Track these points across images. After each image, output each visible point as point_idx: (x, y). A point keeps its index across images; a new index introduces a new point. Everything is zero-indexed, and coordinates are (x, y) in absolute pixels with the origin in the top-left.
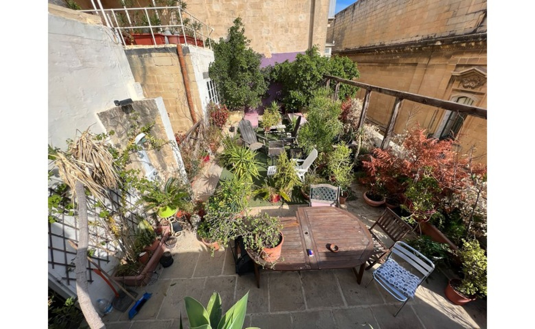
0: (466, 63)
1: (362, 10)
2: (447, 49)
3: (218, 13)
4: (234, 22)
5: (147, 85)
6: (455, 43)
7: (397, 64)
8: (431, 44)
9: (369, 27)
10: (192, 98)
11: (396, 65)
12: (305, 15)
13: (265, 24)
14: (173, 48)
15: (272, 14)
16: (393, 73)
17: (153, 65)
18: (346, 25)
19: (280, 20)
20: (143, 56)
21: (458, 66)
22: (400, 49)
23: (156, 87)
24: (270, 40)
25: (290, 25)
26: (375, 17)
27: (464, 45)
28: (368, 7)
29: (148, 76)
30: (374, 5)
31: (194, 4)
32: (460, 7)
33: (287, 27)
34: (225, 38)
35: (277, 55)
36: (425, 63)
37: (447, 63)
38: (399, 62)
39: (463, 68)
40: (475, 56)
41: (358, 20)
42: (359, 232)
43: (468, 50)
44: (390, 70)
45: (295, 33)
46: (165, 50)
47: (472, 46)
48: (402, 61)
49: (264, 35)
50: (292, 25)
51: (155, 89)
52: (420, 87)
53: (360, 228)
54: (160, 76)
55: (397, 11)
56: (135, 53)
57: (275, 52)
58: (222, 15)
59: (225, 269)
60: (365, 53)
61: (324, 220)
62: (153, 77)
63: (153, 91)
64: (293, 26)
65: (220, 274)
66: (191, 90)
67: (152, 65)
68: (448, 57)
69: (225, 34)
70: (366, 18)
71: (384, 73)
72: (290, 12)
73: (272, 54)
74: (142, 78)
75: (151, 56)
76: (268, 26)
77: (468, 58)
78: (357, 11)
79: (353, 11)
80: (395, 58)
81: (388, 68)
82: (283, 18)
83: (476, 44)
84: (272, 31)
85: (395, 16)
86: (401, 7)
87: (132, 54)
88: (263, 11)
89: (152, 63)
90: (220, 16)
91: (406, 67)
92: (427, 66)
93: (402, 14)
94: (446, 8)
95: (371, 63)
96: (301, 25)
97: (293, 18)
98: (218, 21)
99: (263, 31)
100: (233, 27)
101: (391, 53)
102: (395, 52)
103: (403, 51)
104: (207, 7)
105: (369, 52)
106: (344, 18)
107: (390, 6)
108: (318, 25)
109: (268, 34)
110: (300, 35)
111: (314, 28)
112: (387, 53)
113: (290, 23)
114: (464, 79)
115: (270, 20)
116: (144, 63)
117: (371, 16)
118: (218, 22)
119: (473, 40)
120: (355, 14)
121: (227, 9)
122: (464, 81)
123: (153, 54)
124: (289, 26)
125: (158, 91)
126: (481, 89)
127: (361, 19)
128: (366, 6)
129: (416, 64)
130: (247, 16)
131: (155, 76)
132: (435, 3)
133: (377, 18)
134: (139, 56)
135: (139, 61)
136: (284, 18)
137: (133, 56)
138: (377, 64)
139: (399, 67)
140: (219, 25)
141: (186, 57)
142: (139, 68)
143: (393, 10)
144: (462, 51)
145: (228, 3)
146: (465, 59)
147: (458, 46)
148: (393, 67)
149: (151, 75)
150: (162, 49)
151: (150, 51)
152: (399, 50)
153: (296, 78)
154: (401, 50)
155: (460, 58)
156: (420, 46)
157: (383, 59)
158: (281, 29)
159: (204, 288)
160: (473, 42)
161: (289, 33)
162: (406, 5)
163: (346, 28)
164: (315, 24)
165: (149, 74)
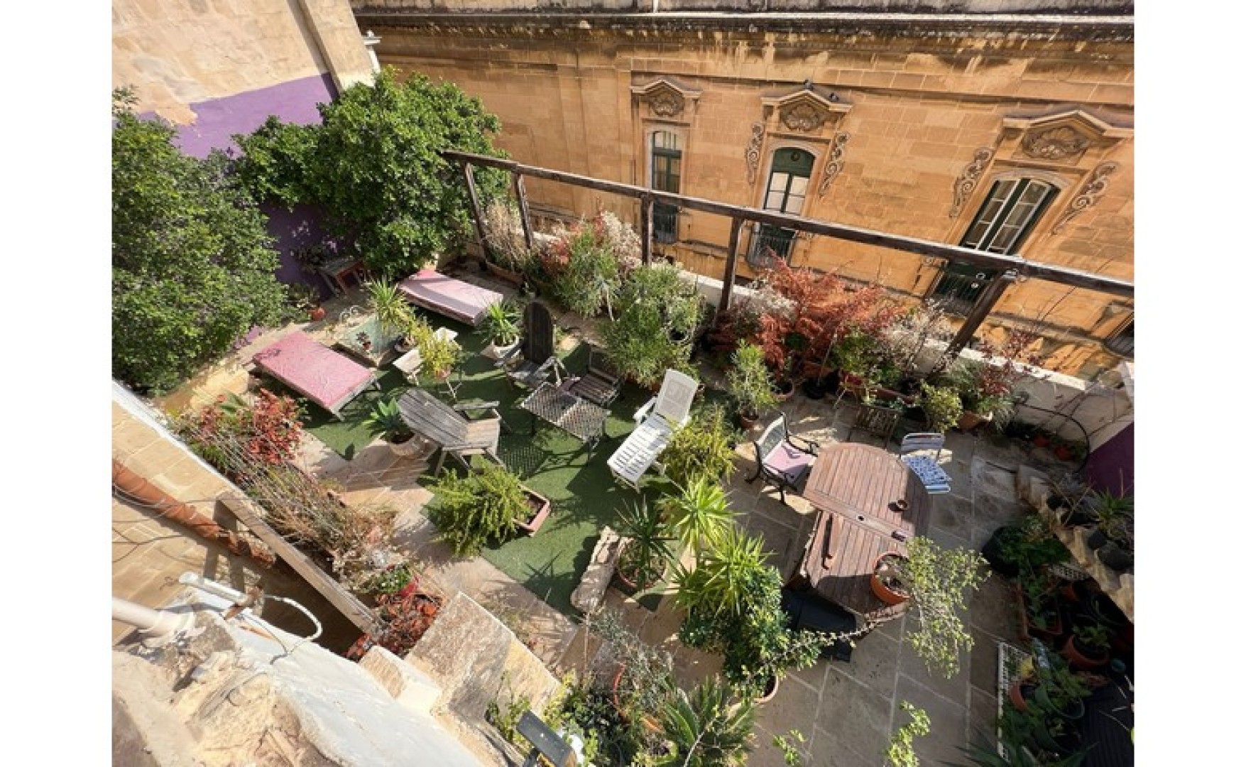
0: (648, 70)
2: (602, 37)
6: (615, 28)
11: (507, 67)
21: (635, 75)
22: (501, 29)
36: (572, 65)
37: (613, 67)
38: (511, 60)
39: (645, 79)
40: (654, 56)
43: (640, 44)
44: (496, 79)
47: (646, 38)
48: (515, 56)
52: (583, 117)
59: (809, 682)
65: (817, 695)
68: (610, 55)
73: (194, 107)
77: (645, 59)
80: (497, 49)
81: (487, 73)
91: (532, 72)
92: (576, 71)
95: (433, 57)
103: (510, 33)
105: (412, 27)
112: (467, 34)
114: (652, 99)
119: (640, 25)
122: (655, 103)
126: (682, 116)
129: (553, 67)
138: (452, 62)
139: (516, 72)
144: (631, 45)
146: (640, 62)
147: (621, 34)
148: (501, 72)
152: (499, 30)
154: (505, 31)
155: (633, 58)
156: (548, 26)
157: (462, 49)
159: (835, 738)
160: (642, 29)
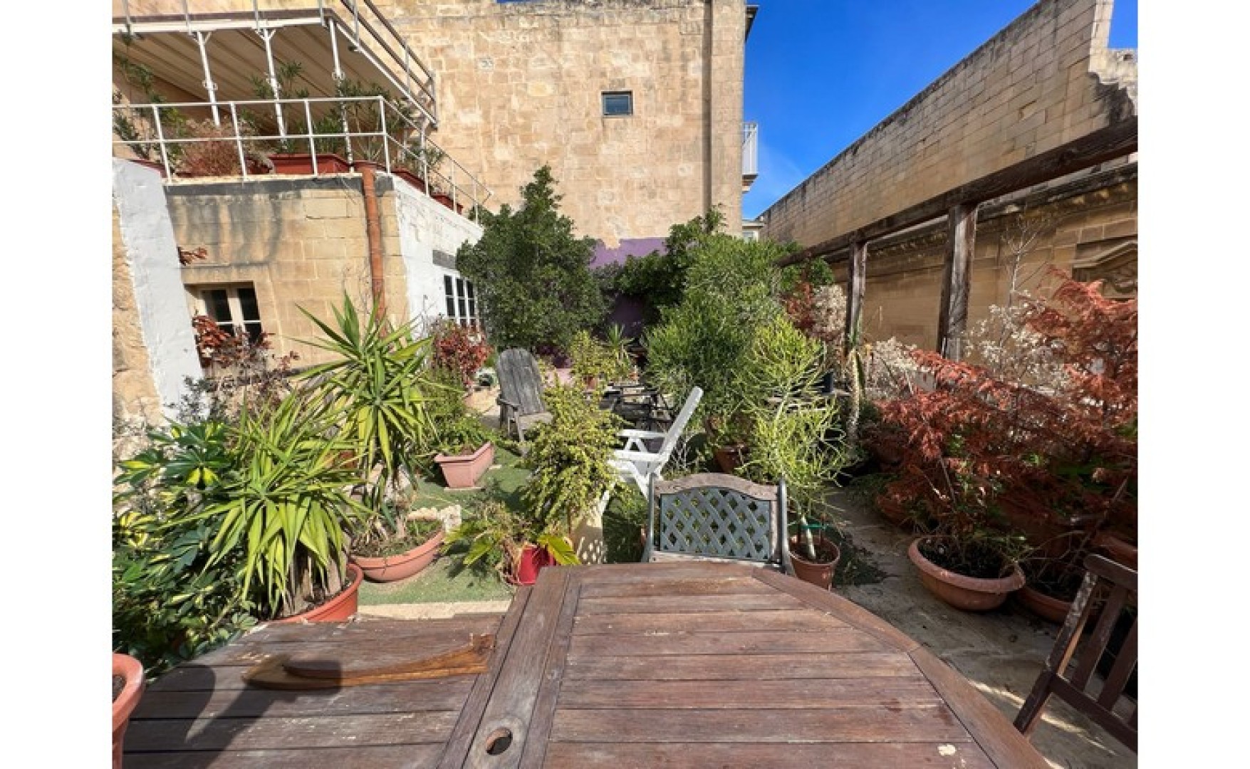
0: (1103, 238)
1: (822, 190)
2: (1036, 217)
3: (505, 163)
4: (535, 175)
5: (278, 263)
6: (1056, 201)
7: (922, 271)
8: (994, 215)
9: (841, 214)
10: (387, 296)
11: (920, 274)
12: (692, 166)
13: (603, 183)
14: (354, 179)
15: (620, 164)
16: (917, 292)
17: (300, 217)
18: (793, 220)
19: (637, 175)
20: (281, 195)
21: (1082, 247)
22: (920, 240)
23: (298, 268)
24: (616, 213)
25: (660, 184)
26: (850, 196)
27: (1080, 200)
28: (832, 183)
29: (285, 243)
30: (845, 176)
31: (456, 148)
32: (1038, 138)
33: (653, 187)
34: (516, 207)
35: (631, 242)
36: (991, 256)
37: (1050, 246)
38: (927, 265)
39: (1098, 249)
41: (815, 208)
42: (948, 750)
43: (1095, 208)
44: (907, 287)
45: (670, 198)
46: (336, 184)
47: (1104, 200)
48: (930, 262)
49: (603, 203)
50: (663, 183)
51: (294, 273)
53: (945, 713)
54: (314, 242)
55: (894, 176)
56: (263, 189)
57: (626, 236)
58: (512, 167)
60: (842, 262)
61: (674, 639)
62: (297, 244)
63: (290, 278)
64: (667, 186)
66: (386, 277)
67: (297, 217)
68: (1049, 233)
69: (519, 202)
70: (831, 201)
71: (894, 294)
72: (657, 160)
73: (621, 241)
74: (268, 248)
75: (299, 197)
76: (611, 186)
77: (1104, 225)
78: (811, 194)
79: (803, 196)
80: (914, 260)
81: (900, 282)
82: (643, 172)
83: (1112, 195)
84: (621, 195)
85: (894, 184)
86: (901, 167)
87: (254, 193)
88: (601, 159)
89: (298, 213)
90: (510, 169)
92: (996, 261)
93: (907, 179)
94: (1006, 147)
96: (685, 184)
97: (665, 171)
98: (503, 178)
99: (600, 194)
100: (531, 184)
101: (900, 251)
102: (910, 247)
103: (929, 242)
104: (484, 153)
106: (787, 210)
107: (878, 171)
108: (722, 183)
109: (611, 200)
110: (683, 203)
111: (713, 188)
112: (891, 253)
113: (659, 181)
115: (615, 175)
116: (279, 212)
117: (842, 196)
118: (503, 180)
119: (1100, 185)
120: (807, 199)
121: (524, 157)
122: (1115, 276)
123: (306, 193)
124: (657, 187)
125: (301, 278)
127: (822, 204)
128: (828, 181)
130: (566, 167)
131: (302, 242)
132: (975, 144)
133: (853, 197)
134: (271, 197)
135: (269, 208)
136: (645, 170)
137: (256, 197)
139: (928, 276)
140: (505, 186)
141: (384, 200)
142: (266, 223)
143: (884, 177)
144: (1080, 215)
145: (527, 145)
146: (1095, 230)
147: (1065, 205)
148: (913, 279)
149: (291, 241)
150: (327, 181)
151: (300, 185)
152: (918, 241)
153: (672, 275)
154: (924, 241)
155: (1081, 229)
157: (884, 267)
158: (640, 192)
160: (1102, 188)
161: (658, 199)
162: (911, 161)
163: (793, 226)
164: (713, 180)
165: (287, 237)
